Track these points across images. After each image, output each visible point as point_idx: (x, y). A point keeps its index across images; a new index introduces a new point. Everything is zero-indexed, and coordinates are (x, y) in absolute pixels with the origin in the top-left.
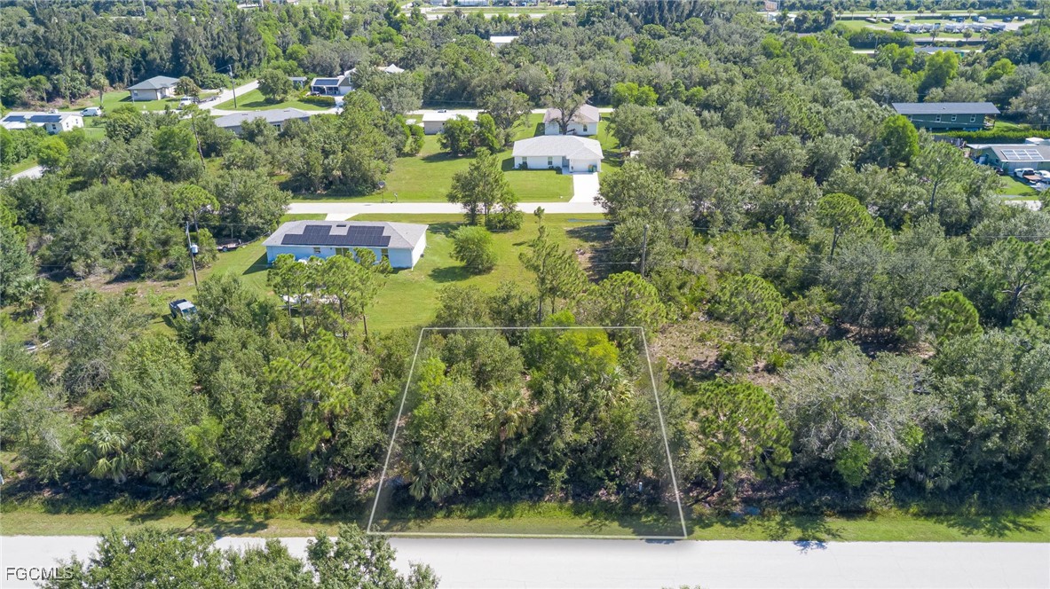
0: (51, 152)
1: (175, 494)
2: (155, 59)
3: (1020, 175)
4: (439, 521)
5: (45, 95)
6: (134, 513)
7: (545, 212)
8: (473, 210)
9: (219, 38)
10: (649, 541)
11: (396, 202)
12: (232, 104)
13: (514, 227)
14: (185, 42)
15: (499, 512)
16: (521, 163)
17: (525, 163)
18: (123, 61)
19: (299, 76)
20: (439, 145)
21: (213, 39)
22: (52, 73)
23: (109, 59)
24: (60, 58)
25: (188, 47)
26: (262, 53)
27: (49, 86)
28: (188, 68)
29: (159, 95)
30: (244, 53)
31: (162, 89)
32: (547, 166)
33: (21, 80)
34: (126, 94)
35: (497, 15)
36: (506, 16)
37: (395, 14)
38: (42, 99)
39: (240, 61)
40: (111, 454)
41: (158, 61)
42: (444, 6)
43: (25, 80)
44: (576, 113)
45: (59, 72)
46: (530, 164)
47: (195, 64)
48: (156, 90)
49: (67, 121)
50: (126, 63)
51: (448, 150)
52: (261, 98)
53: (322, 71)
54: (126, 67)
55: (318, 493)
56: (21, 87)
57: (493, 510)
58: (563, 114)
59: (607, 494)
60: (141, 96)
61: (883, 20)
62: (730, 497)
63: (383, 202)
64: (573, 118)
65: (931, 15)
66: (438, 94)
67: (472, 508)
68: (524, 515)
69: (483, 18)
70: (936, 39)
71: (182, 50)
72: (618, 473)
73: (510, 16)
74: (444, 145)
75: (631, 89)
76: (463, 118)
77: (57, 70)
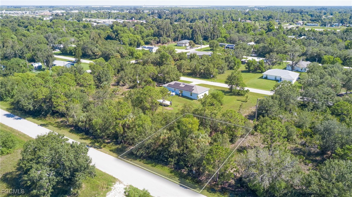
0: (138, 55)
1: (92, 136)
2: (187, 35)
4: (137, 161)
5: (156, 42)
6: (82, 137)
7: (250, 91)
8: (232, 87)
9: (207, 30)
10: (181, 186)
11: (215, 82)
12: (200, 50)
14: (195, 31)
15: (153, 164)
16: (265, 77)
17: (267, 77)
18: (179, 35)
19: (225, 43)
20: (245, 68)
21: (205, 30)
22: (160, 37)
23: (175, 34)
24: (162, 33)
25: (196, 32)
26: (219, 35)
27: (158, 40)
28: (195, 38)
29: (184, 45)
30: (212, 35)
31: (186, 43)
32: (274, 79)
33: (152, 38)
34: (176, 44)
35: (310, 29)
36: (314, 30)
37: (271, 26)
38: (156, 43)
39: (211, 37)
40: (82, 122)
41: (188, 35)
42: (301, 25)
43: (153, 38)
44: (298, 63)
45: (162, 36)
46: (268, 77)
47: (197, 37)
48: (183, 43)
49: (154, 49)
50: (180, 35)
51: (247, 70)
52: (209, 49)
53: (233, 42)
54: (179, 37)
55: (118, 146)
56: (152, 40)
57: (151, 163)
58: (293, 63)
59: (185, 171)
60: (179, 45)
62: (218, 185)
63: (212, 81)
64: (297, 65)
66: (262, 53)
67: (147, 161)
68: (159, 168)
69: (304, 30)
71: (194, 33)
72: (190, 166)
73: (316, 30)
74: (246, 68)
75: (329, 58)
76: (255, 60)
77: (161, 36)
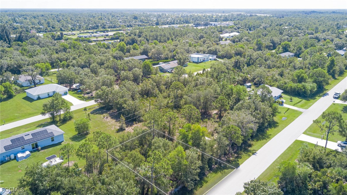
3: (170, 72)
13: (71, 118)
17: (39, 97)
32: (48, 96)
46: (41, 96)
61: (72, 35)
65: (83, 32)
70: (98, 39)
